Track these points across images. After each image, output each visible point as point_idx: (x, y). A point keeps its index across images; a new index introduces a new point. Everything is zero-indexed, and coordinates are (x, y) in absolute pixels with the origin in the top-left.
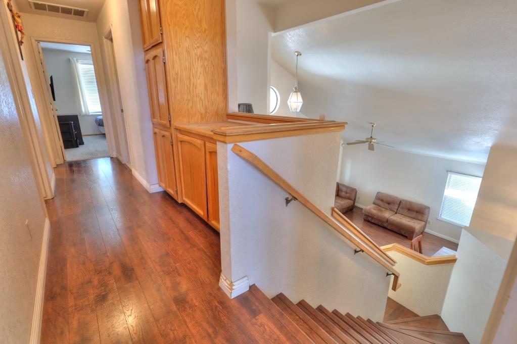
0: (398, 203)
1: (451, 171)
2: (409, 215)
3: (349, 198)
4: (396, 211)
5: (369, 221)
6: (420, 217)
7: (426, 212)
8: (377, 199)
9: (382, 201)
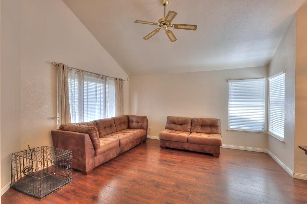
0: (190, 122)
1: (230, 80)
2: (205, 131)
3: (141, 128)
4: (189, 130)
5: (167, 148)
6: (214, 130)
7: (219, 124)
8: (169, 123)
9: (174, 123)
